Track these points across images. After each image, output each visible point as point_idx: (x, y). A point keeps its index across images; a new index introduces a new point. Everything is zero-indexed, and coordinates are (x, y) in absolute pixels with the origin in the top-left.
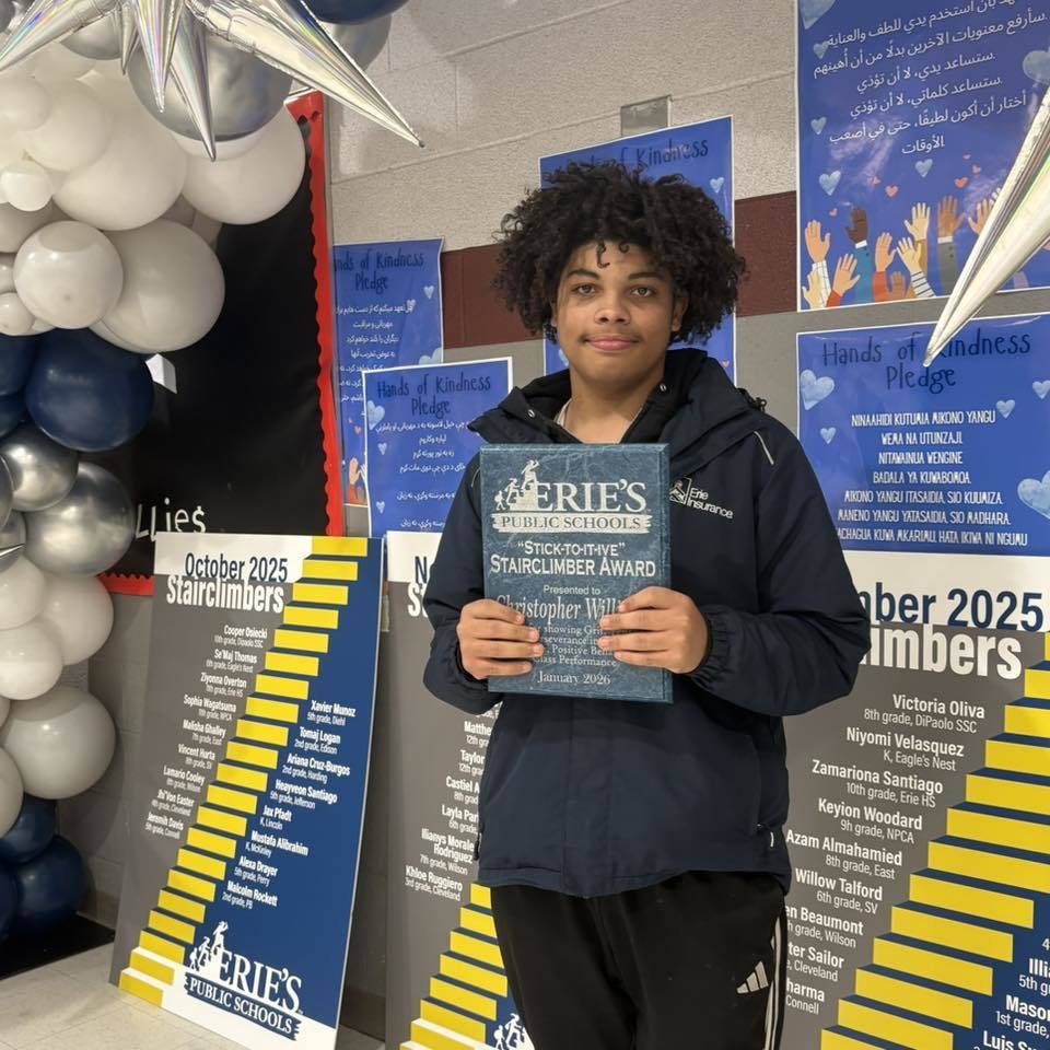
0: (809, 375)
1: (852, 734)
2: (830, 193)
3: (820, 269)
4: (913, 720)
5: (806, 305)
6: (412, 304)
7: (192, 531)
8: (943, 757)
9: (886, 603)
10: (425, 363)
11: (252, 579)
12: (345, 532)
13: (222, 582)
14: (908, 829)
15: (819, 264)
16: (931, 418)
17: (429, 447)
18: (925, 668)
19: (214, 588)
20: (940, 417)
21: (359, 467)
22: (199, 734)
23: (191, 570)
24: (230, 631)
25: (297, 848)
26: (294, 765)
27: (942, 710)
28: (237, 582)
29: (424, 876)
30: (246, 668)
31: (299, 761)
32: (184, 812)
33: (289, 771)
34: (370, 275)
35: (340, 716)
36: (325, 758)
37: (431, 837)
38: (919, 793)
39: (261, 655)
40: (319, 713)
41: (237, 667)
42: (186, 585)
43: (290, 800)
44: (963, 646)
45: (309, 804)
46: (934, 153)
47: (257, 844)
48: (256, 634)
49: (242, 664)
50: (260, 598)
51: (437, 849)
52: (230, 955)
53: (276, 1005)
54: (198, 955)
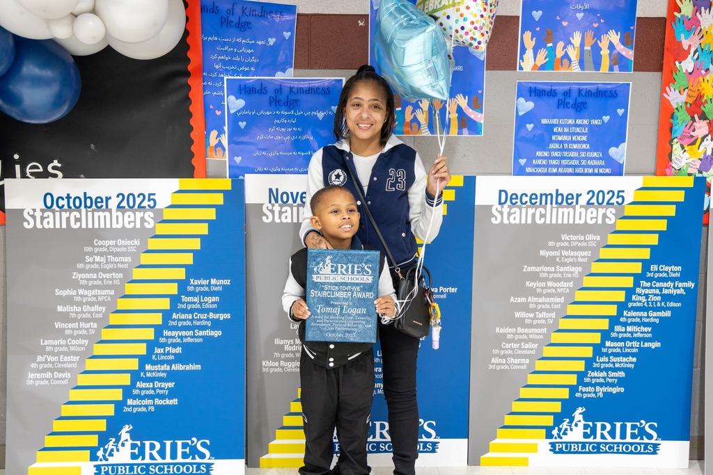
0: (522, 100)
1: (542, 253)
2: (537, 20)
3: (529, 53)
4: (570, 244)
5: (521, 68)
6: (272, 41)
7: (48, 178)
8: (582, 257)
9: (560, 197)
10: (279, 76)
11: (119, 207)
12: (206, 176)
13: (87, 212)
14: (566, 288)
15: (529, 51)
16: (575, 121)
17: (282, 125)
18: (576, 223)
19: (78, 216)
20: (579, 122)
21: (218, 136)
22: (77, 313)
23: (51, 203)
24: (100, 243)
25: (190, 367)
26: (179, 320)
27: (582, 238)
28: (104, 211)
29: (277, 364)
30: (120, 266)
31: (183, 316)
32: (70, 366)
33: (175, 323)
34: (235, 19)
35: (216, 286)
36: (207, 311)
37: (282, 342)
38: (571, 273)
39: (135, 256)
40: (198, 286)
41: (111, 266)
42: (46, 215)
43: (179, 340)
44: (592, 213)
45: (197, 340)
46: (585, 11)
47: (151, 371)
48: (128, 243)
49: (116, 263)
50: (130, 220)
51: (286, 348)
52: (139, 443)
53: (189, 460)
54: (105, 451)
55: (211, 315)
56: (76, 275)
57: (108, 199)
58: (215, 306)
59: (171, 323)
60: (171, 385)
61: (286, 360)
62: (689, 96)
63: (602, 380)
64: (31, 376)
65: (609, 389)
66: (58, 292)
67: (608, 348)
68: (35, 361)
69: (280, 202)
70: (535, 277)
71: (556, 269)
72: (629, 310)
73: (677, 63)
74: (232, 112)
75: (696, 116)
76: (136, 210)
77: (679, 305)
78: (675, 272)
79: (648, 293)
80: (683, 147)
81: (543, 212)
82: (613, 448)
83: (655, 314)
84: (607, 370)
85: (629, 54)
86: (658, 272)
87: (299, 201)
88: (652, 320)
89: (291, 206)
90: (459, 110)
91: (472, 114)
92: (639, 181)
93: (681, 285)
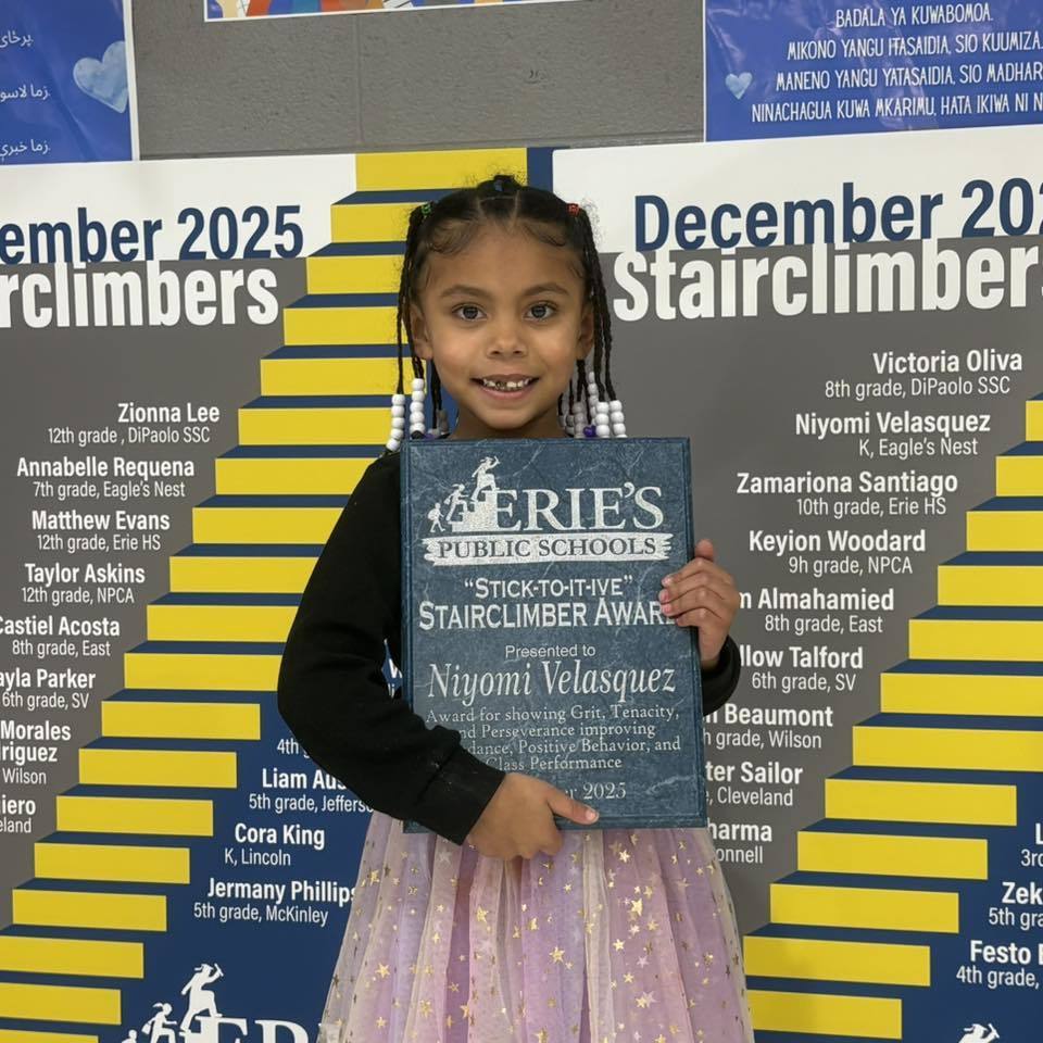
1: (803, 424)
4: (907, 388)
8: (955, 436)
9: (859, 215)
14: (902, 554)
18: (925, 307)
27: (954, 365)
38: (919, 497)
44: (986, 266)
70: (779, 514)
71: (857, 483)
81: (800, 270)
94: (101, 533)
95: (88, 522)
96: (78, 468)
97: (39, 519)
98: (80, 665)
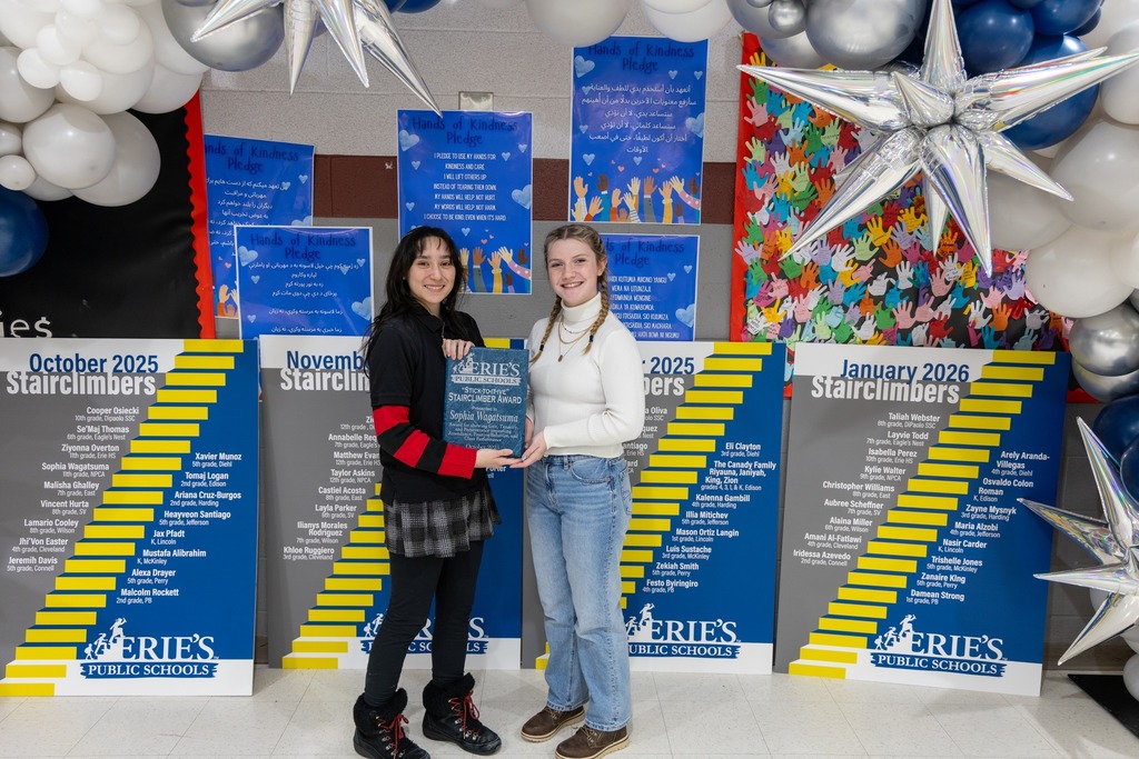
2: (589, 164)
3: (581, 202)
5: (573, 218)
6: (286, 186)
7: (35, 337)
8: (648, 433)
10: (296, 225)
11: (116, 371)
12: (215, 336)
13: (79, 375)
15: (582, 199)
16: (636, 279)
17: (300, 280)
19: (69, 380)
20: (640, 279)
21: (229, 292)
22: (66, 490)
23: (38, 367)
24: (94, 411)
25: (193, 553)
26: (182, 499)
28: (98, 375)
29: (300, 550)
30: (116, 437)
31: (187, 496)
32: (57, 550)
33: (177, 503)
34: (243, 160)
35: (226, 461)
36: (215, 490)
37: (306, 526)
38: (636, 450)
39: (134, 426)
40: (205, 461)
41: (106, 437)
42: (32, 378)
43: (182, 523)
44: (657, 383)
45: (202, 523)
46: (643, 154)
47: (150, 558)
48: (126, 411)
49: (112, 434)
50: (128, 385)
51: (311, 532)
52: (133, 639)
53: (190, 660)
54: (94, 647)
55: (220, 495)
56: (66, 447)
57: (103, 361)
58: (224, 484)
59: (173, 503)
60: (172, 573)
61: (312, 546)
62: (764, 251)
63: (673, 573)
64: (12, 561)
65: (682, 584)
66: (45, 467)
67: (680, 536)
68: (17, 545)
69: (300, 367)
72: (703, 493)
73: (749, 214)
74: (244, 264)
75: (773, 274)
76: (135, 375)
77: (759, 488)
78: (753, 451)
79: (723, 474)
80: (759, 310)
82: (686, 650)
83: (732, 499)
84: (678, 561)
85: (695, 203)
86: (735, 450)
87: (322, 366)
88: (728, 506)
89: (313, 372)
90: (503, 264)
91: (518, 270)
92: (710, 347)
93: (760, 466)
94: (359, 459)
95: (354, 456)
96: (351, 438)
97: (336, 455)
98: (351, 503)
